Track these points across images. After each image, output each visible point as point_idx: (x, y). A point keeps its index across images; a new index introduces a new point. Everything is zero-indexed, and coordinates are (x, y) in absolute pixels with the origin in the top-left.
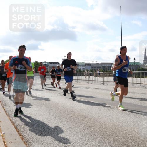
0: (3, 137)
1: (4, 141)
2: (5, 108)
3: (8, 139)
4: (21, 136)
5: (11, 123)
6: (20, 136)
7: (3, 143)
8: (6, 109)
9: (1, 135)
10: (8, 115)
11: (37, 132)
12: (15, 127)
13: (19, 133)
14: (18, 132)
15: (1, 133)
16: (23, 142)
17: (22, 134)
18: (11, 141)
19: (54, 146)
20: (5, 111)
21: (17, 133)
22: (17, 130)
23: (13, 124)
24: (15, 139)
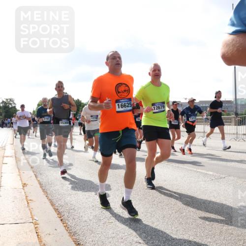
0: (36, 226)
1: (37, 233)
2: (39, 179)
3: (44, 229)
4: (65, 225)
5: (50, 204)
6: (63, 224)
7: (35, 235)
8: (41, 180)
9: (33, 223)
10: (44, 190)
11: (92, 217)
12: (56, 210)
13: (61, 220)
14: (60, 217)
15: (33, 220)
16: (68, 234)
17: (67, 222)
18: (48, 233)
19: (120, 240)
20: (40, 184)
21: (59, 220)
22: (58, 214)
23: (52, 205)
24: (56, 230)
